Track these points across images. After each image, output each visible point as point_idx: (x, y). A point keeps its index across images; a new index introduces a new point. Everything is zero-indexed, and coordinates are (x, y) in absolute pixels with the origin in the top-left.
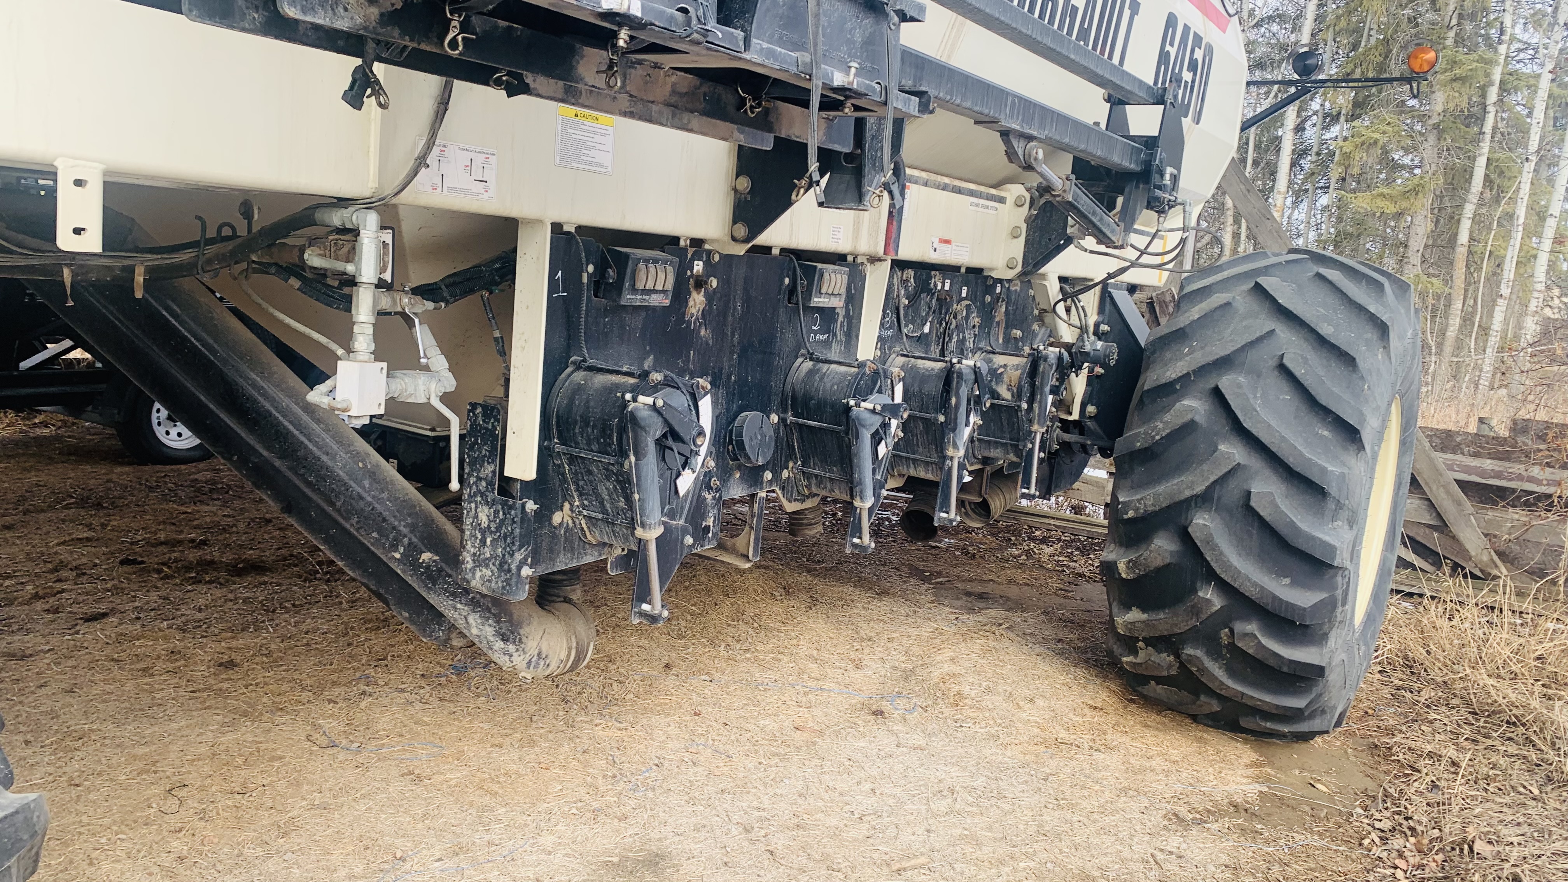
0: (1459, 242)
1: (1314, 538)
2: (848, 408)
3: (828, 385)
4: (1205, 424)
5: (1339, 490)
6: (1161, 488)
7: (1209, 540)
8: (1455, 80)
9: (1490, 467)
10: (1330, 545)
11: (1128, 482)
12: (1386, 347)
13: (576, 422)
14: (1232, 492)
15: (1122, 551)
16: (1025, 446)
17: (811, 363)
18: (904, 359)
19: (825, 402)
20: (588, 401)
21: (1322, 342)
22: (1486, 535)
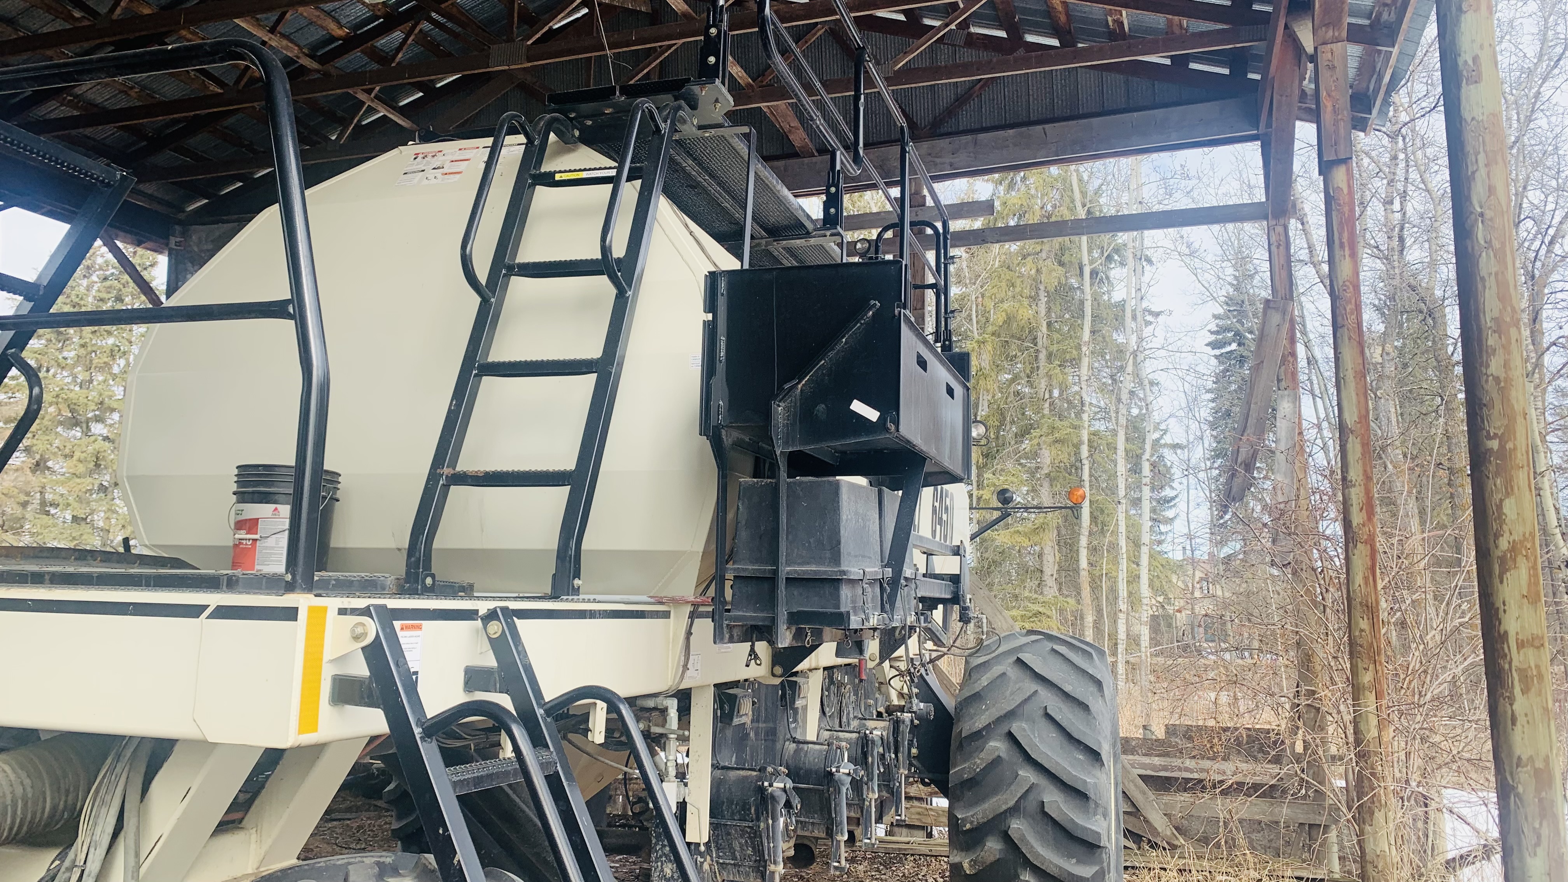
0: (1081, 567)
1: (1086, 829)
2: (831, 774)
3: (811, 759)
4: (1007, 759)
5: (1095, 794)
6: (986, 806)
7: (1023, 838)
8: (1057, 441)
9: (1158, 763)
10: (1096, 832)
11: (962, 803)
12: (1103, 696)
13: (723, 802)
14: (1031, 804)
15: (963, 854)
16: (894, 784)
17: (795, 745)
18: (828, 733)
19: (811, 770)
20: (730, 789)
21: (1067, 696)
22: (1165, 815)
